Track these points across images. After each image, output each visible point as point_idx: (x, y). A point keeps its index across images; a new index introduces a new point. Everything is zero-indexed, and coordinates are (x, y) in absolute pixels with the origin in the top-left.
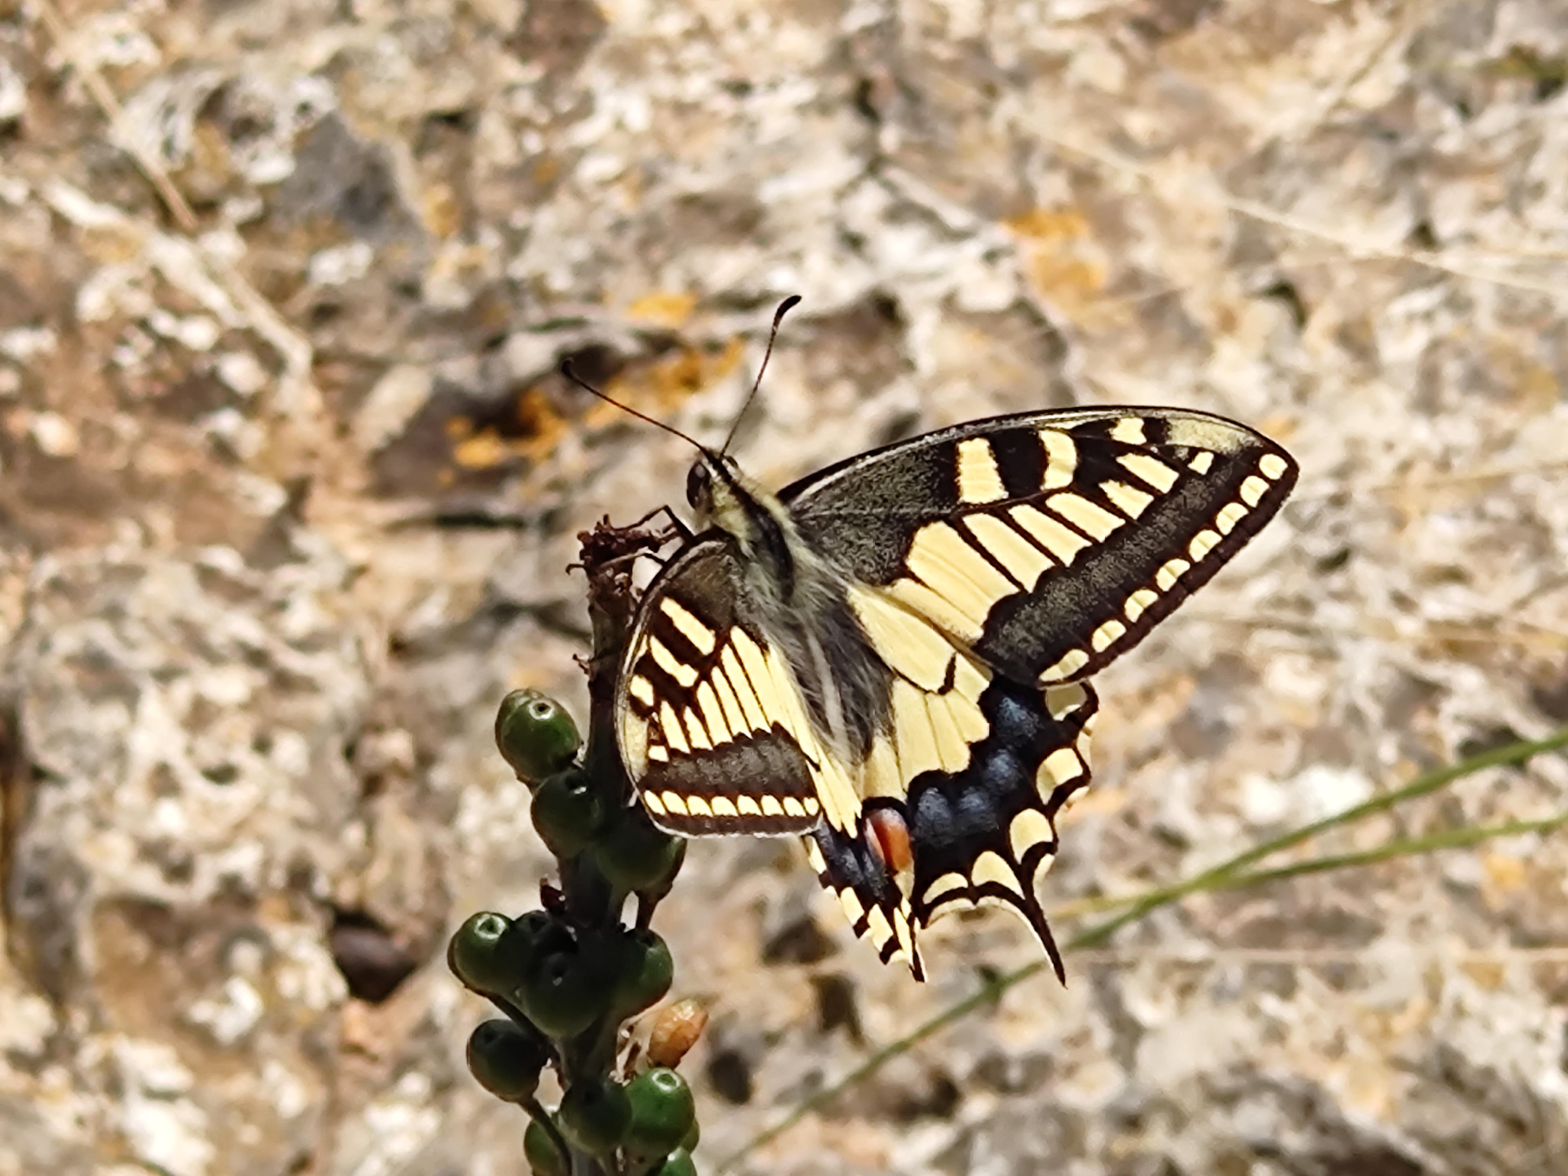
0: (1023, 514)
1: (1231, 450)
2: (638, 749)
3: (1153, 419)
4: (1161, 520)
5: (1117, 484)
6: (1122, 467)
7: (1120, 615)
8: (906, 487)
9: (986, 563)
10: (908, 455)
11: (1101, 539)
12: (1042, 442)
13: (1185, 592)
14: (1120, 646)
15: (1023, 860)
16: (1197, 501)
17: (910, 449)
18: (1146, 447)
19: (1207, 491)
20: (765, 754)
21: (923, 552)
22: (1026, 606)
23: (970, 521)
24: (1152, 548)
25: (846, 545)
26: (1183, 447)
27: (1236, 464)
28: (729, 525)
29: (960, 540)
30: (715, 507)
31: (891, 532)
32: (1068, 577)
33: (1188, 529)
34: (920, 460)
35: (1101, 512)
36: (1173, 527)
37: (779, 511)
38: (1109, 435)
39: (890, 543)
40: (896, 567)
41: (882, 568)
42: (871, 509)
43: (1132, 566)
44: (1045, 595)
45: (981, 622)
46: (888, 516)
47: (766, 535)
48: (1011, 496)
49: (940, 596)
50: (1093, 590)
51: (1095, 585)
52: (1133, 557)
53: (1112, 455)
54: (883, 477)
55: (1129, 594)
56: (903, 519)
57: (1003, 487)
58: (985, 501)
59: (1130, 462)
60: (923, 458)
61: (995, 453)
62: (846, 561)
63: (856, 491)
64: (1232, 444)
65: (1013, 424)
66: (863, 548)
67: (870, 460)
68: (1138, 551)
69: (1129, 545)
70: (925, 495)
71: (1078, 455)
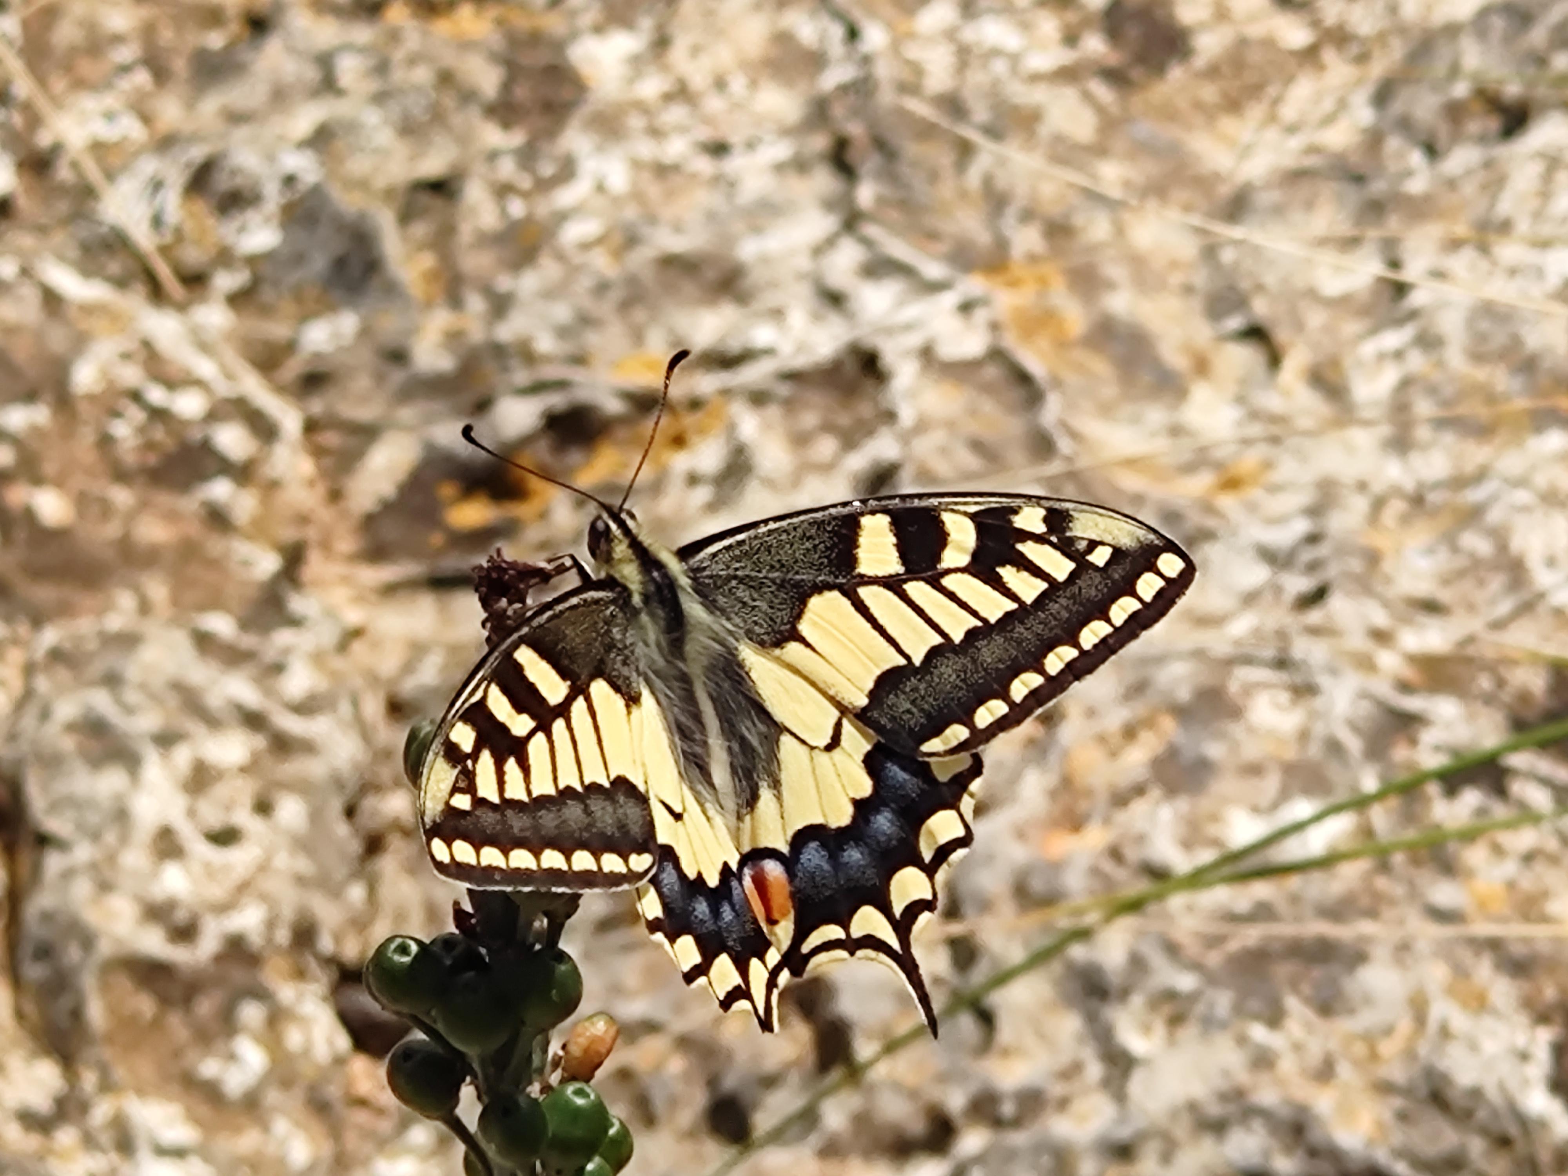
0: (917, 589)
1: (1130, 546)
2: (439, 795)
3: (1056, 510)
4: (1054, 607)
5: (1014, 570)
6: (1021, 555)
7: (1005, 696)
8: (804, 555)
9: (876, 634)
10: (810, 524)
11: (993, 620)
12: (943, 523)
13: (1071, 678)
14: (1001, 725)
15: (902, 915)
16: (1093, 592)
17: (813, 518)
18: (1047, 536)
19: (1103, 584)
20: (593, 809)
21: (816, 619)
22: (912, 679)
23: (864, 592)
24: (1043, 633)
25: (740, 605)
26: (1083, 539)
27: (1134, 558)
28: (623, 577)
29: (852, 609)
30: (613, 559)
31: (785, 596)
32: (956, 653)
33: (1081, 618)
34: (822, 529)
35: (996, 595)
36: (1065, 615)
37: (675, 566)
38: (1010, 522)
39: (784, 606)
40: (787, 631)
41: (773, 630)
42: (768, 571)
43: (1021, 649)
44: (932, 669)
45: (867, 691)
46: (783, 581)
47: (659, 587)
48: (907, 571)
49: (827, 661)
50: (980, 669)
51: (982, 665)
52: (1022, 641)
53: (1011, 542)
54: (783, 543)
55: (1016, 675)
56: (797, 585)
57: (900, 562)
58: (880, 574)
59: (1028, 549)
60: (825, 528)
61: (896, 529)
62: (737, 620)
63: (756, 553)
64: (1132, 541)
65: (916, 503)
66: (757, 609)
67: (772, 526)
68: (1027, 634)
69: (1020, 629)
70: (822, 563)
71: (978, 539)
